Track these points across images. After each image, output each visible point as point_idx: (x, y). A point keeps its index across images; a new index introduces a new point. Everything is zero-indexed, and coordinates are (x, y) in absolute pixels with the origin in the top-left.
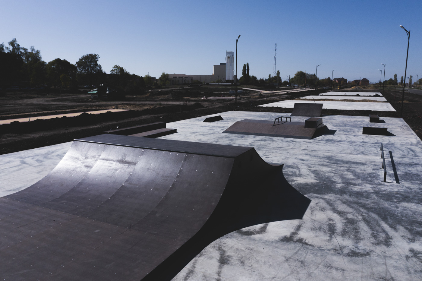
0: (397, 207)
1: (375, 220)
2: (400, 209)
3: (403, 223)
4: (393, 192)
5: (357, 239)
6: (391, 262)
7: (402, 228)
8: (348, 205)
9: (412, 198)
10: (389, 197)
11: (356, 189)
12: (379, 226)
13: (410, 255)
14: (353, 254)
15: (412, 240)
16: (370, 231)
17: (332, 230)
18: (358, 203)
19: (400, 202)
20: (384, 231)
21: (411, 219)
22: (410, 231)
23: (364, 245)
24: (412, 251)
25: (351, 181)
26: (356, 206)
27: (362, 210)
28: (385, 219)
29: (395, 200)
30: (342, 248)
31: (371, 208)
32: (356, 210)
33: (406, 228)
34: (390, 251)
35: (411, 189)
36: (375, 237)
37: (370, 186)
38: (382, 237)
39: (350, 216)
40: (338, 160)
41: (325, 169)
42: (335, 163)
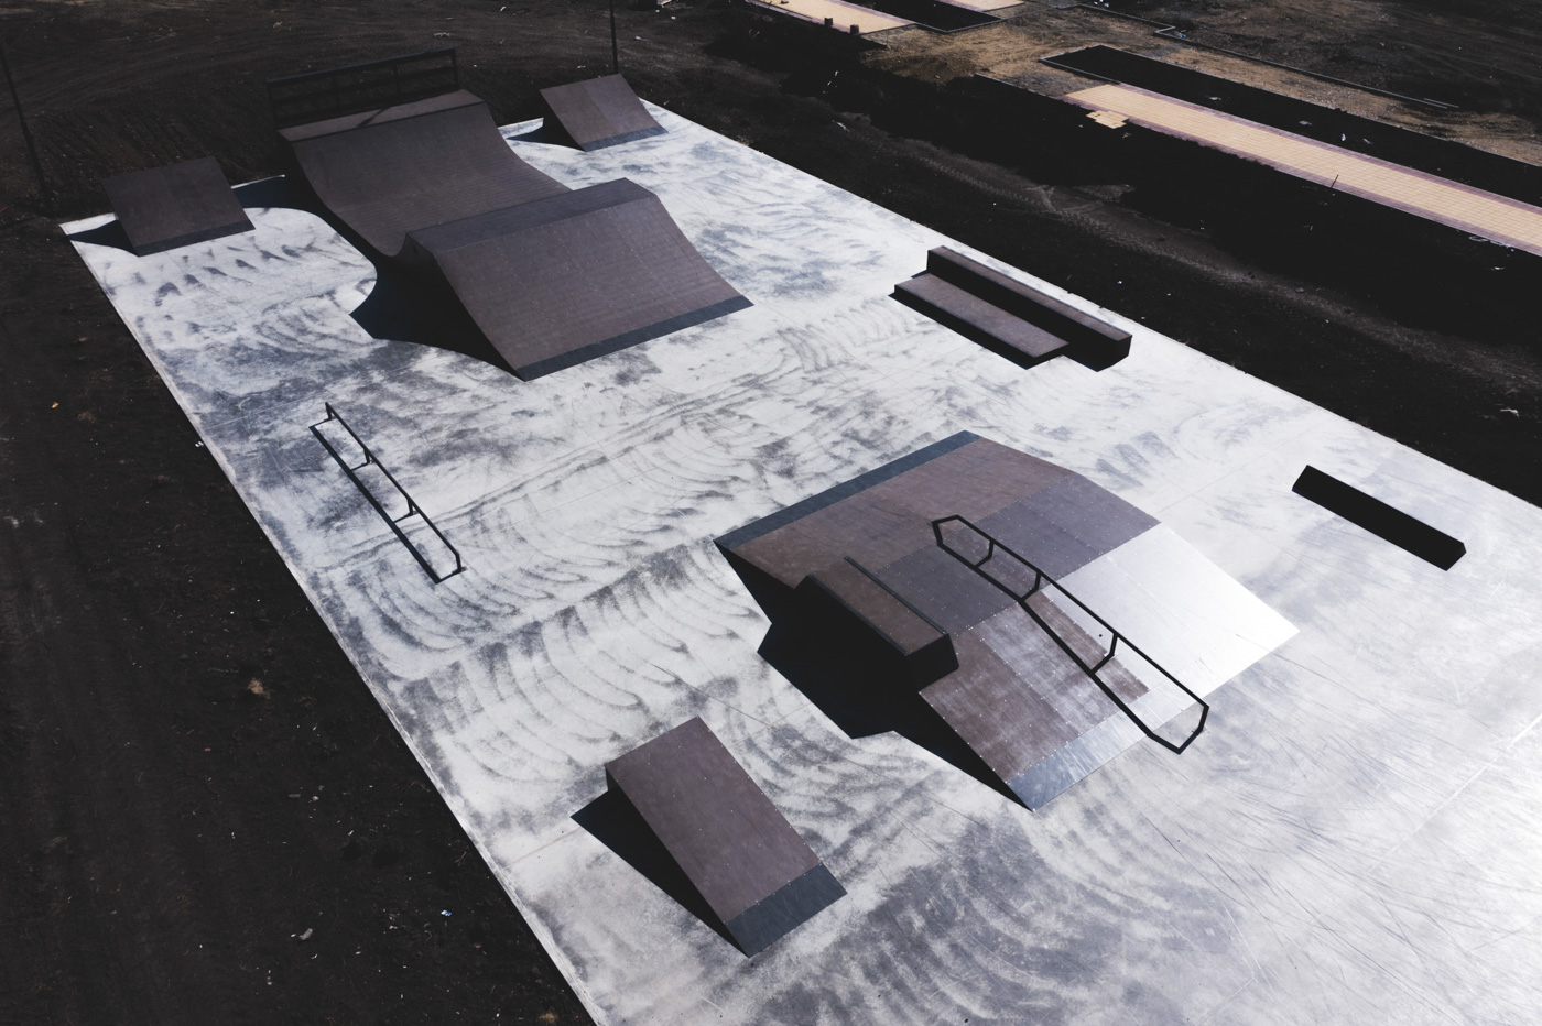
0: (278, 374)
1: (285, 344)
2: (273, 373)
3: (257, 354)
5: (281, 319)
6: (244, 315)
7: (256, 347)
8: (328, 350)
9: (271, 399)
10: (301, 389)
13: (234, 327)
14: (273, 307)
15: (239, 339)
16: (278, 330)
17: (310, 316)
18: (321, 358)
19: (281, 385)
20: (267, 337)
21: (254, 364)
22: (246, 349)
23: (272, 318)
24: (235, 330)
26: (322, 353)
27: (308, 351)
28: (278, 351)
29: (288, 385)
30: (285, 307)
31: (302, 358)
33: (251, 349)
34: (250, 323)
36: (271, 328)
40: (474, 449)
41: (447, 405)
42: (461, 434)
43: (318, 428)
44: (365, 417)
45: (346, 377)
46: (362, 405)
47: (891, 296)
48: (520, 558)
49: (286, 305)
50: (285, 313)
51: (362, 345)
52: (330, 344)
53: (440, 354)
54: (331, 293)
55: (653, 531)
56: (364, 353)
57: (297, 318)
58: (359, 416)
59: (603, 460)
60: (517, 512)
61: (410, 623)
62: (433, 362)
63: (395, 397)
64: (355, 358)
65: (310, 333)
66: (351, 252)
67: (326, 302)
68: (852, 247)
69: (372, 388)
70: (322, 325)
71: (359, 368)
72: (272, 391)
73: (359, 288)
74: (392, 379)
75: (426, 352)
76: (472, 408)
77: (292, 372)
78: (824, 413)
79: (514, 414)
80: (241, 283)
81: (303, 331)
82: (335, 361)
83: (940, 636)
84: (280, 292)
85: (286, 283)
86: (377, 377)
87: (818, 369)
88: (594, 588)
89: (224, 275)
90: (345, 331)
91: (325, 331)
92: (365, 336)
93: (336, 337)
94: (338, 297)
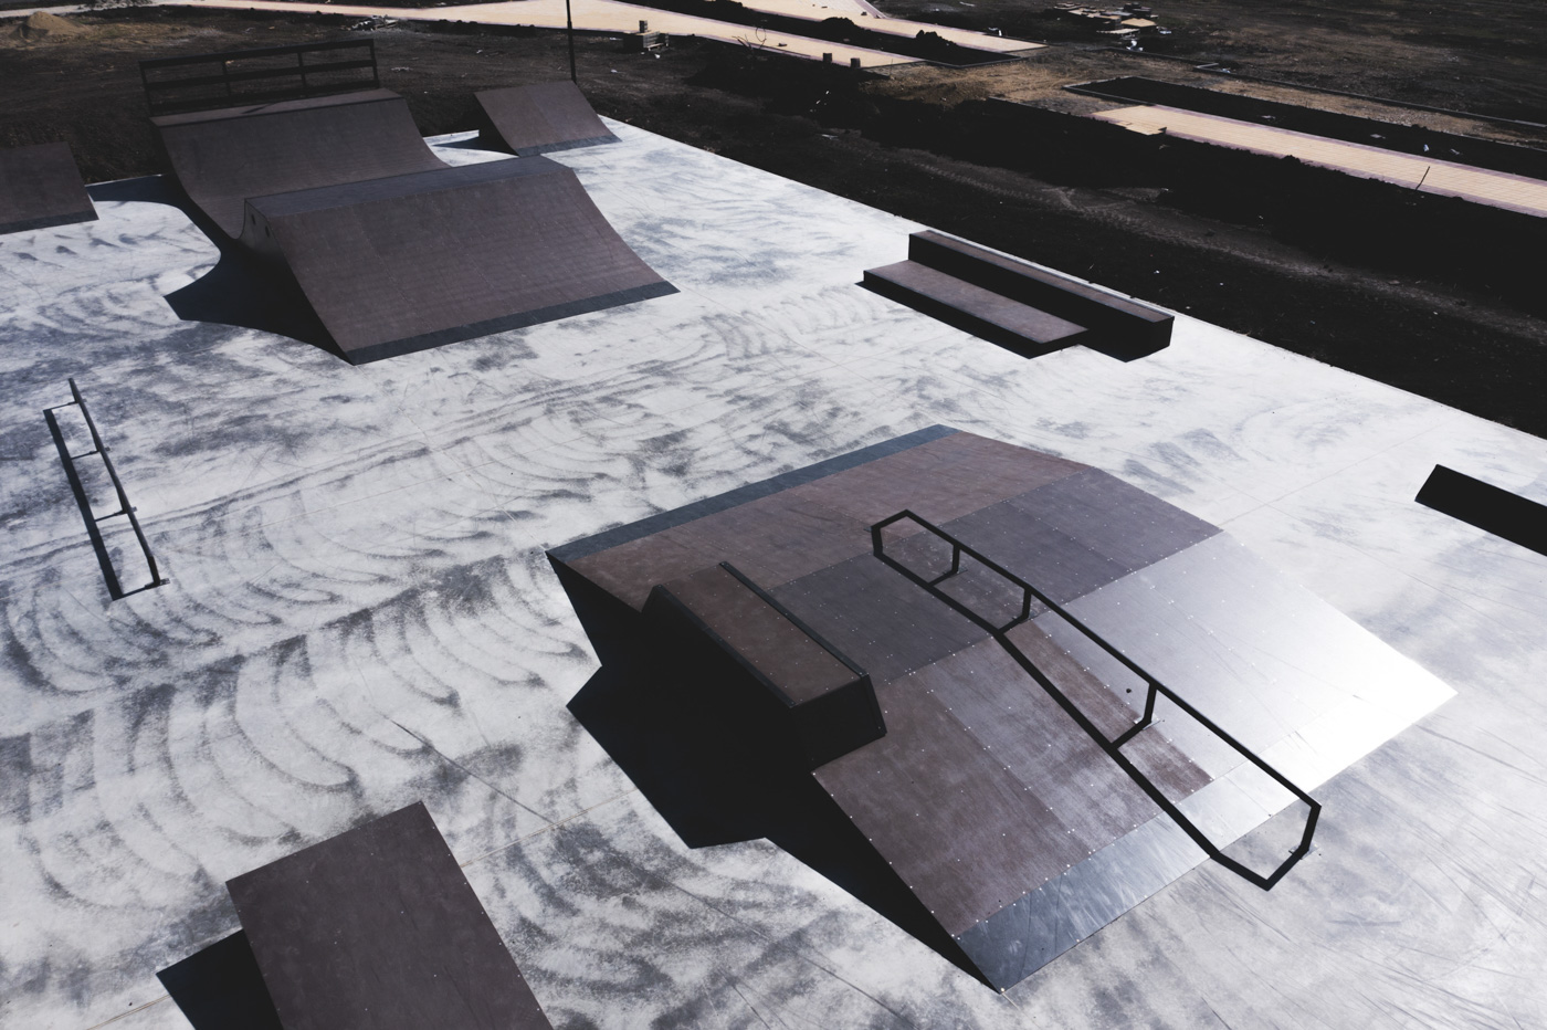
0: (39, 355)
1: (67, 326)
2: (33, 353)
3: (26, 334)
4: (52, 381)
5: (78, 301)
7: (27, 328)
8: (118, 331)
9: (13, 380)
11: (127, 364)
12: (58, 321)
15: (11, 320)
16: (67, 312)
17: (115, 299)
18: (104, 339)
19: (36, 366)
20: (49, 318)
21: (15, 344)
22: (15, 329)
26: (106, 335)
27: (91, 332)
28: (53, 332)
29: (44, 366)
31: (80, 339)
32: (102, 329)
33: (21, 330)
35: (16, 403)
37: (103, 380)
38: (50, 312)
39: (104, 319)
40: (252, 438)
41: (241, 389)
42: (242, 420)
43: (54, 411)
44: (123, 401)
45: (124, 358)
46: (128, 389)
47: (859, 284)
48: (257, 569)
49: (90, 288)
50: (84, 295)
51: (163, 327)
52: (123, 326)
53: (257, 336)
54: (152, 278)
55: (461, 539)
56: (161, 334)
57: (97, 300)
58: (116, 400)
59: (424, 452)
60: (276, 512)
61: (45, 651)
62: (245, 345)
63: (175, 379)
64: (147, 340)
65: (105, 315)
66: (199, 240)
67: (144, 285)
68: (818, 238)
69: (151, 370)
70: (125, 307)
71: (147, 350)
72: (18, 373)
73: (191, 273)
74: (181, 361)
75: (240, 334)
76: (272, 393)
77: (58, 353)
78: (744, 404)
79: (323, 399)
80: (50, 267)
81: (98, 312)
82: (120, 343)
83: (854, 678)
84: (92, 276)
85: (104, 268)
86: (163, 359)
87: (748, 356)
88: (344, 610)
89: (35, 259)
90: (149, 313)
91: (125, 312)
92: (173, 317)
93: (134, 319)
94: (159, 282)
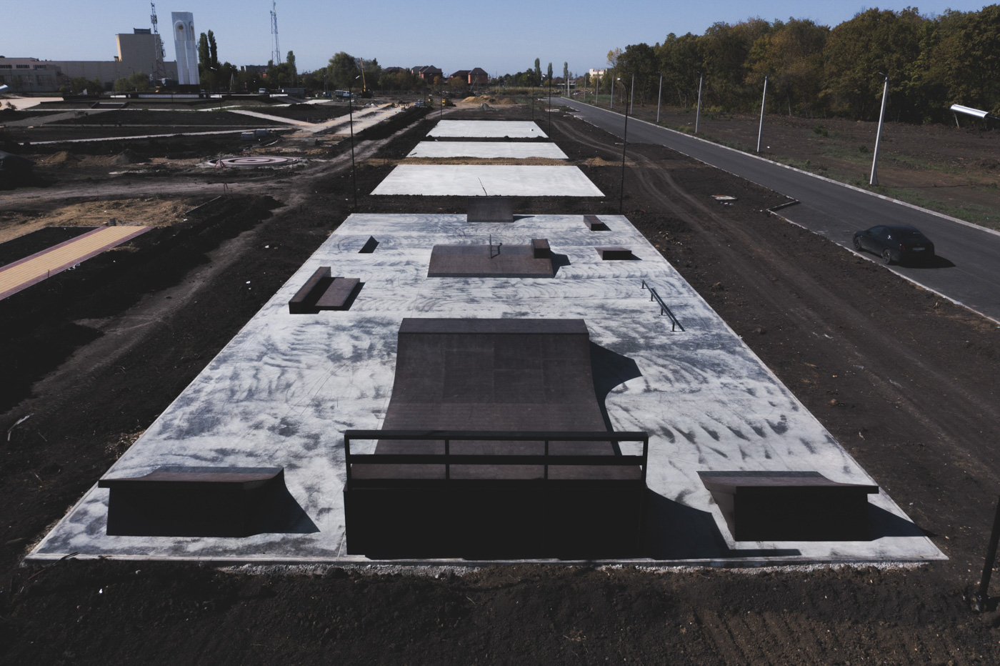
1: (689, 367)
2: (699, 356)
3: (708, 366)
4: (686, 341)
5: (688, 383)
6: (714, 392)
7: (708, 370)
8: (663, 359)
9: (702, 345)
10: (685, 346)
11: (657, 342)
12: (694, 371)
13: (722, 386)
14: (692, 392)
15: (719, 377)
16: (691, 376)
17: (668, 379)
18: (669, 356)
19: (695, 349)
20: (700, 374)
21: (710, 362)
22: (715, 371)
23: (695, 385)
24: (722, 383)
25: (647, 335)
26: (667, 358)
27: (676, 361)
28: (694, 365)
29: (692, 349)
30: (684, 389)
31: (680, 358)
32: (671, 361)
33: (711, 370)
34: (711, 386)
35: (697, 336)
36: (697, 379)
37: (665, 337)
38: (701, 379)
39: (671, 367)
40: (614, 310)
41: (613, 324)
42: (615, 315)
43: (681, 330)
44: (656, 328)
45: (658, 345)
46: (655, 332)
49: (683, 391)
50: (684, 386)
51: (642, 356)
52: (661, 361)
53: (600, 342)
54: (648, 390)
56: (642, 353)
57: (677, 380)
58: (659, 329)
59: (565, 298)
60: (612, 294)
62: (607, 340)
63: (637, 332)
64: (649, 351)
65: (671, 370)
67: (653, 385)
69: (646, 338)
70: (661, 372)
71: (649, 347)
72: (701, 348)
73: (626, 388)
74: (634, 338)
75: (608, 345)
76: (603, 321)
77: (688, 353)
79: (586, 315)
80: (716, 417)
81: (675, 372)
82: (661, 353)
84: (685, 401)
85: (679, 407)
86: (642, 341)
89: (729, 428)
90: (649, 366)
91: (661, 369)
92: (637, 361)
93: (656, 364)
94: (643, 386)
